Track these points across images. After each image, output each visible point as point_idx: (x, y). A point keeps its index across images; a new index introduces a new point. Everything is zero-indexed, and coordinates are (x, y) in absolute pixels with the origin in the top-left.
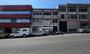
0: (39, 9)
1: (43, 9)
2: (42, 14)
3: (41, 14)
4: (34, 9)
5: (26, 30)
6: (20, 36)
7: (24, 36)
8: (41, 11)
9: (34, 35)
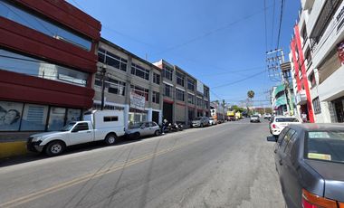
0: (122, 50)
1: (131, 56)
2: (129, 69)
3: (124, 68)
4: (105, 42)
5: (115, 119)
6: (97, 139)
7: (112, 140)
8: (126, 57)
9: (138, 133)
